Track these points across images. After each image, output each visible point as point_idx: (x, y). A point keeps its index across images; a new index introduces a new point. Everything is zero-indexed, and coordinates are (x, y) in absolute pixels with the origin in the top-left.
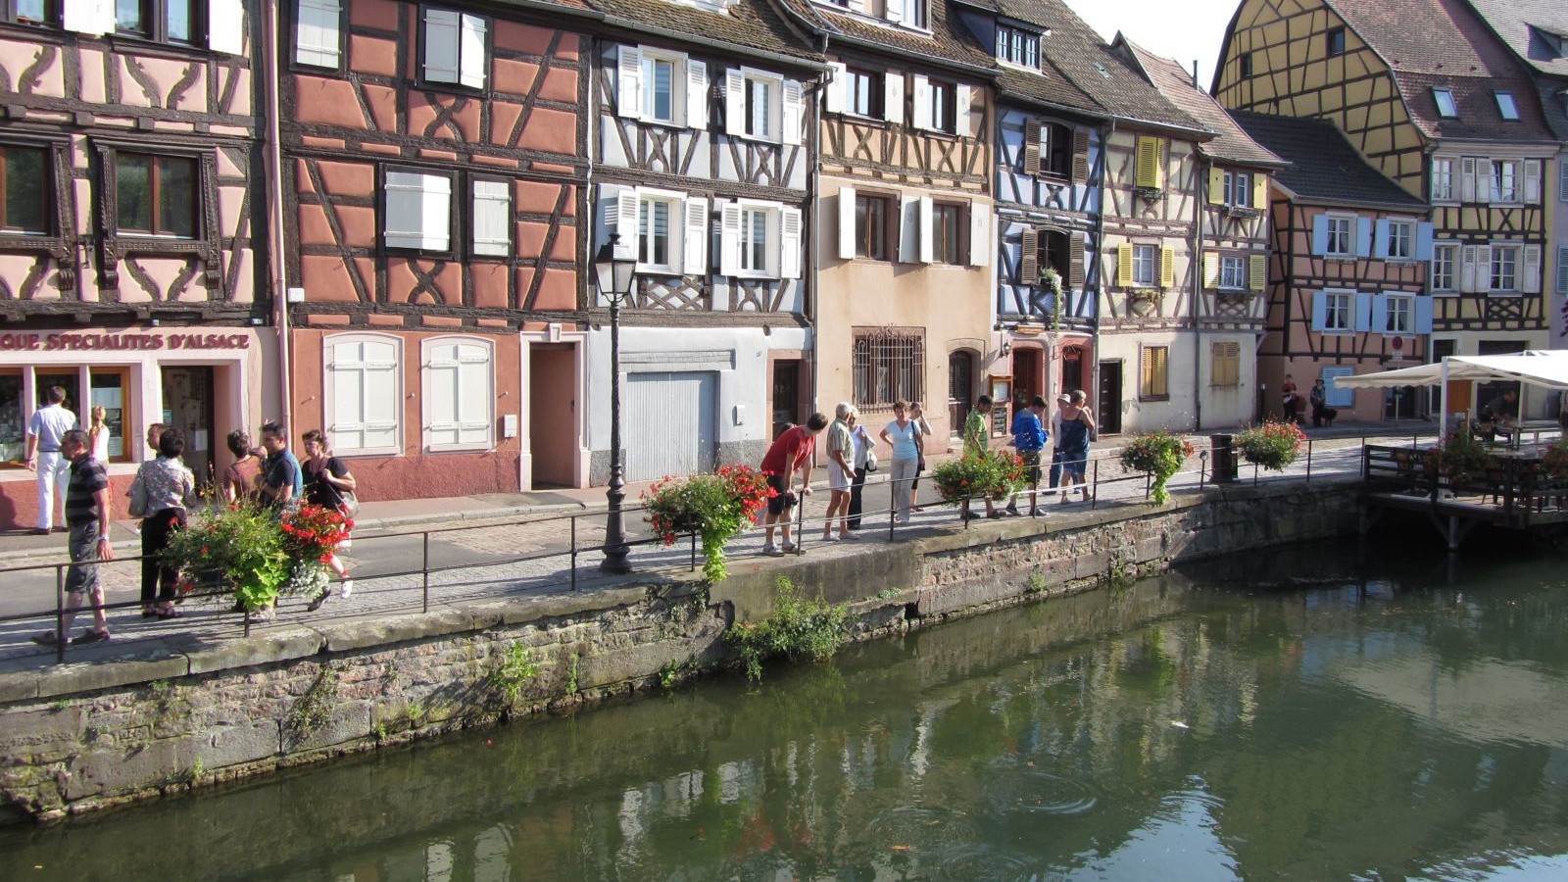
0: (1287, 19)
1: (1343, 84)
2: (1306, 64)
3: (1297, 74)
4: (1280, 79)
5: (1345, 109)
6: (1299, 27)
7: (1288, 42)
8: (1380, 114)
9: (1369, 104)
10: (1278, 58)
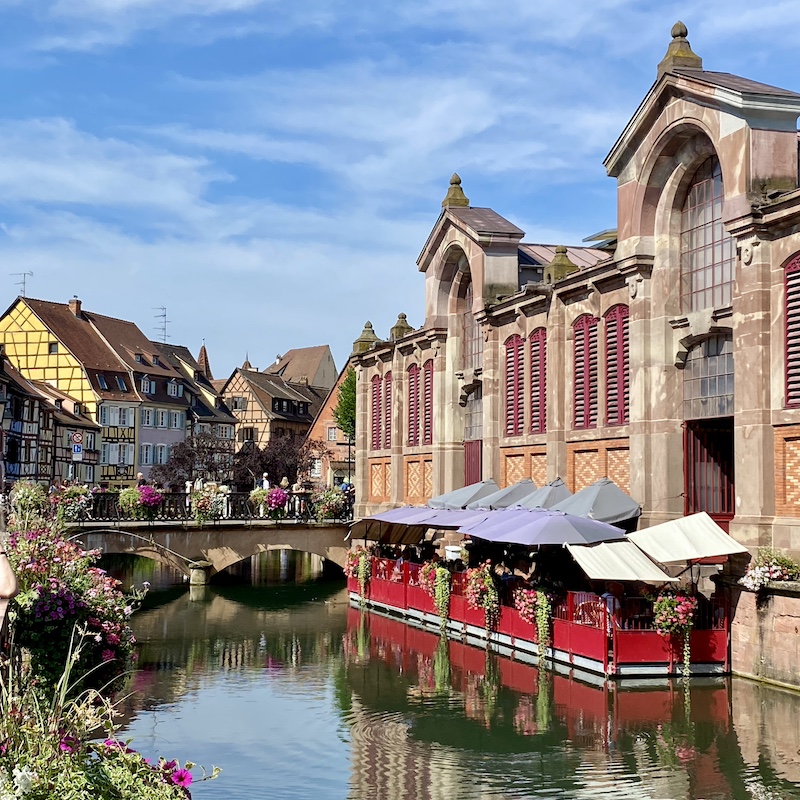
0: (27, 332)
1: (57, 368)
2: (37, 355)
3: (31, 360)
4: (23, 360)
5: (58, 379)
6: (33, 337)
7: (27, 343)
8: (76, 384)
9: (71, 379)
10: (21, 350)
